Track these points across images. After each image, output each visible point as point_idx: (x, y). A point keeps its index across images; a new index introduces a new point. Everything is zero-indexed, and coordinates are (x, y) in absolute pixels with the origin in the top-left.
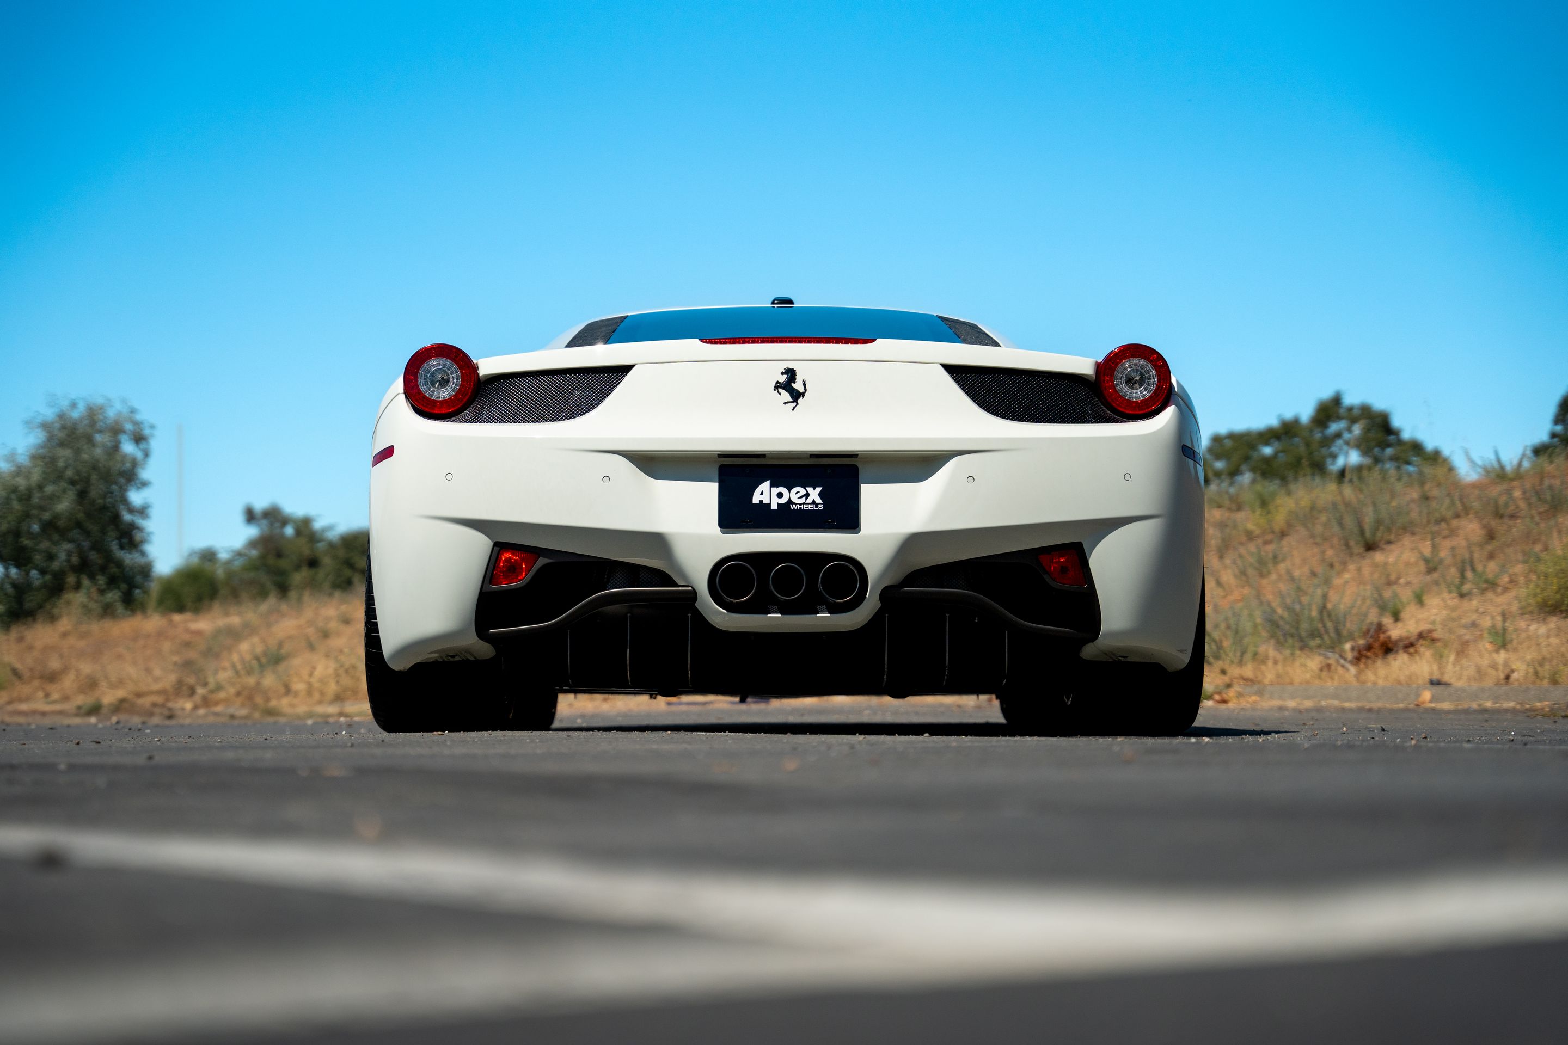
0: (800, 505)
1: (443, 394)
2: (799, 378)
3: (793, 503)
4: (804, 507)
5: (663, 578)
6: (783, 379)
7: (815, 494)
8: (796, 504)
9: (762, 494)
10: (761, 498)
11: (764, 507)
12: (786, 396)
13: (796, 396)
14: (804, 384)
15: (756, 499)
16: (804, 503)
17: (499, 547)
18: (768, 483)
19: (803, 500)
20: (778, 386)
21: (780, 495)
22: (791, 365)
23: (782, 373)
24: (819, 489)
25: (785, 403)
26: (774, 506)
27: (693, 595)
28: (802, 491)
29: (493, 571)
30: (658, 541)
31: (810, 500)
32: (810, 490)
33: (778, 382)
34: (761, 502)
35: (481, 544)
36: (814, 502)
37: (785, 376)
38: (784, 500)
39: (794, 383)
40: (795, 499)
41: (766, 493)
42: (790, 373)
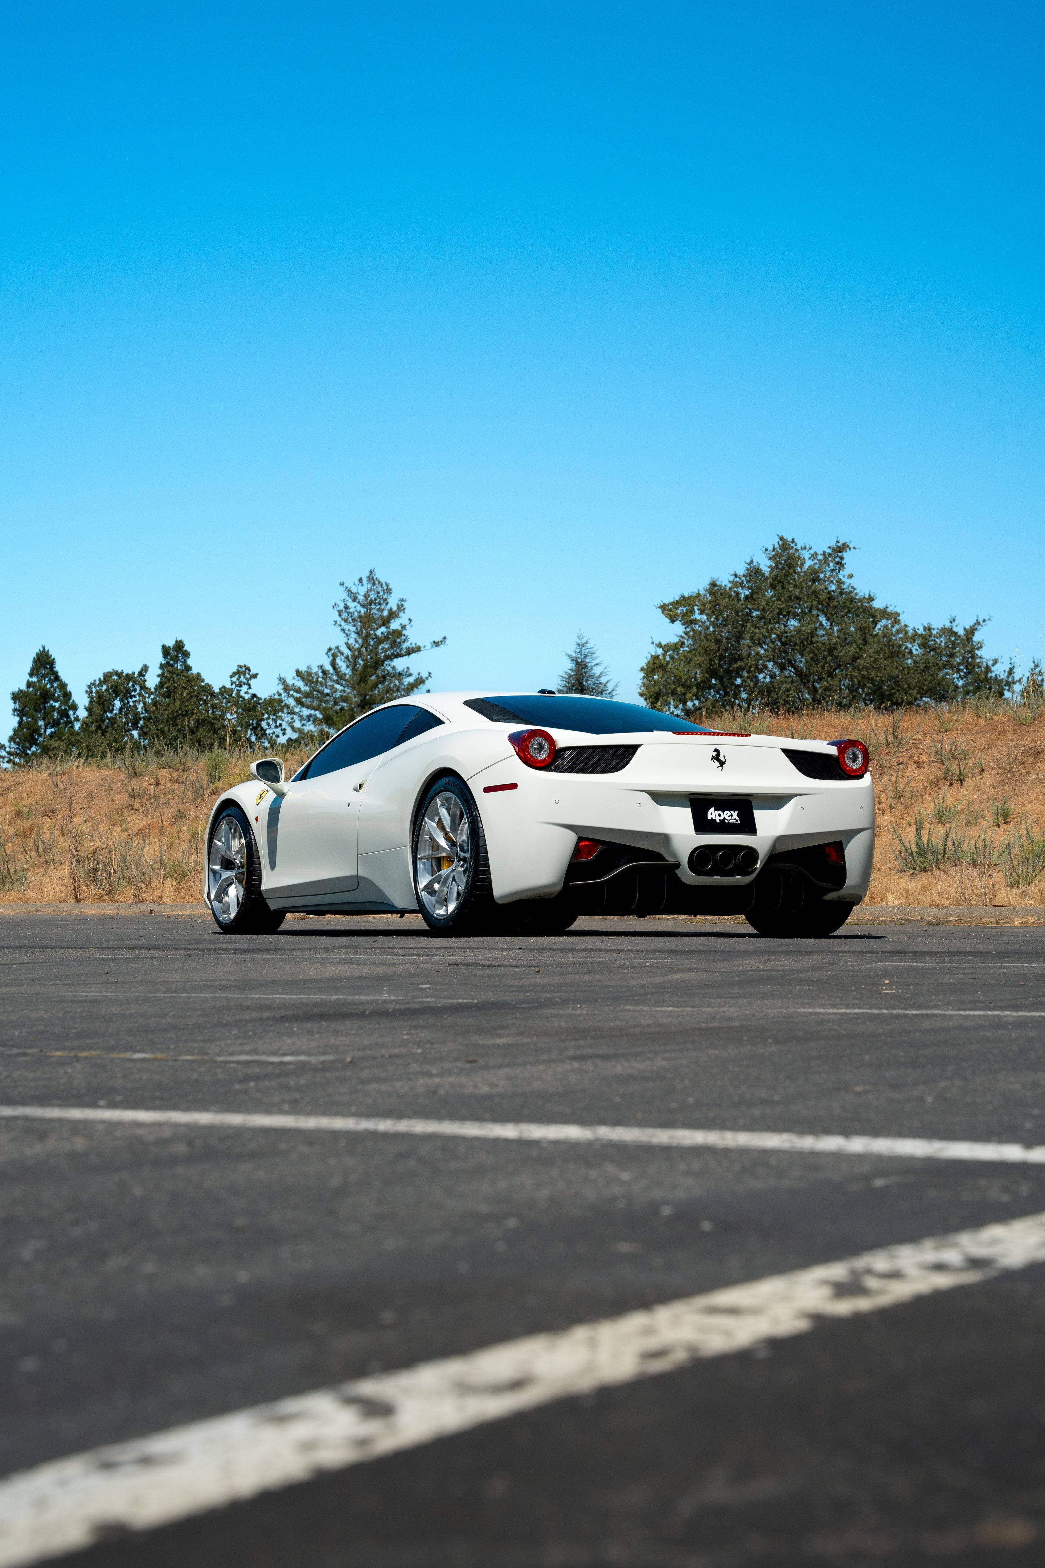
1: (540, 757)
2: (722, 754)
3: (726, 819)
4: (731, 821)
5: (659, 856)
6: (715, 754)
7: (735, 814)
8: (728, 820)
9: (711, 814)
10: (712, 816)
12: (717, 764)
13: (722, 763)
14: (725, 757)
15: (709, 817)
17: (580, 839)
18: (713, 808)
19: (730, 818)
20: (713, 758)
21: (720, 815)
22: (718, 747)
23: (714, 751)
24: (736, 812)
25: (718, 767)
26: (718, 821)
27: (678, 865)
28: (729, 814)
29: (577, 851)
30: (664, 838)
31: (733, 818)
32: (732, 812)
33: (713, 756)
34: (712, 818)
35: (571, 838)
36: (735, 819)
38: (722, 818)
39: (720, 757)
40: (727, 817)
41: (713, 813)
42: (718, 751)
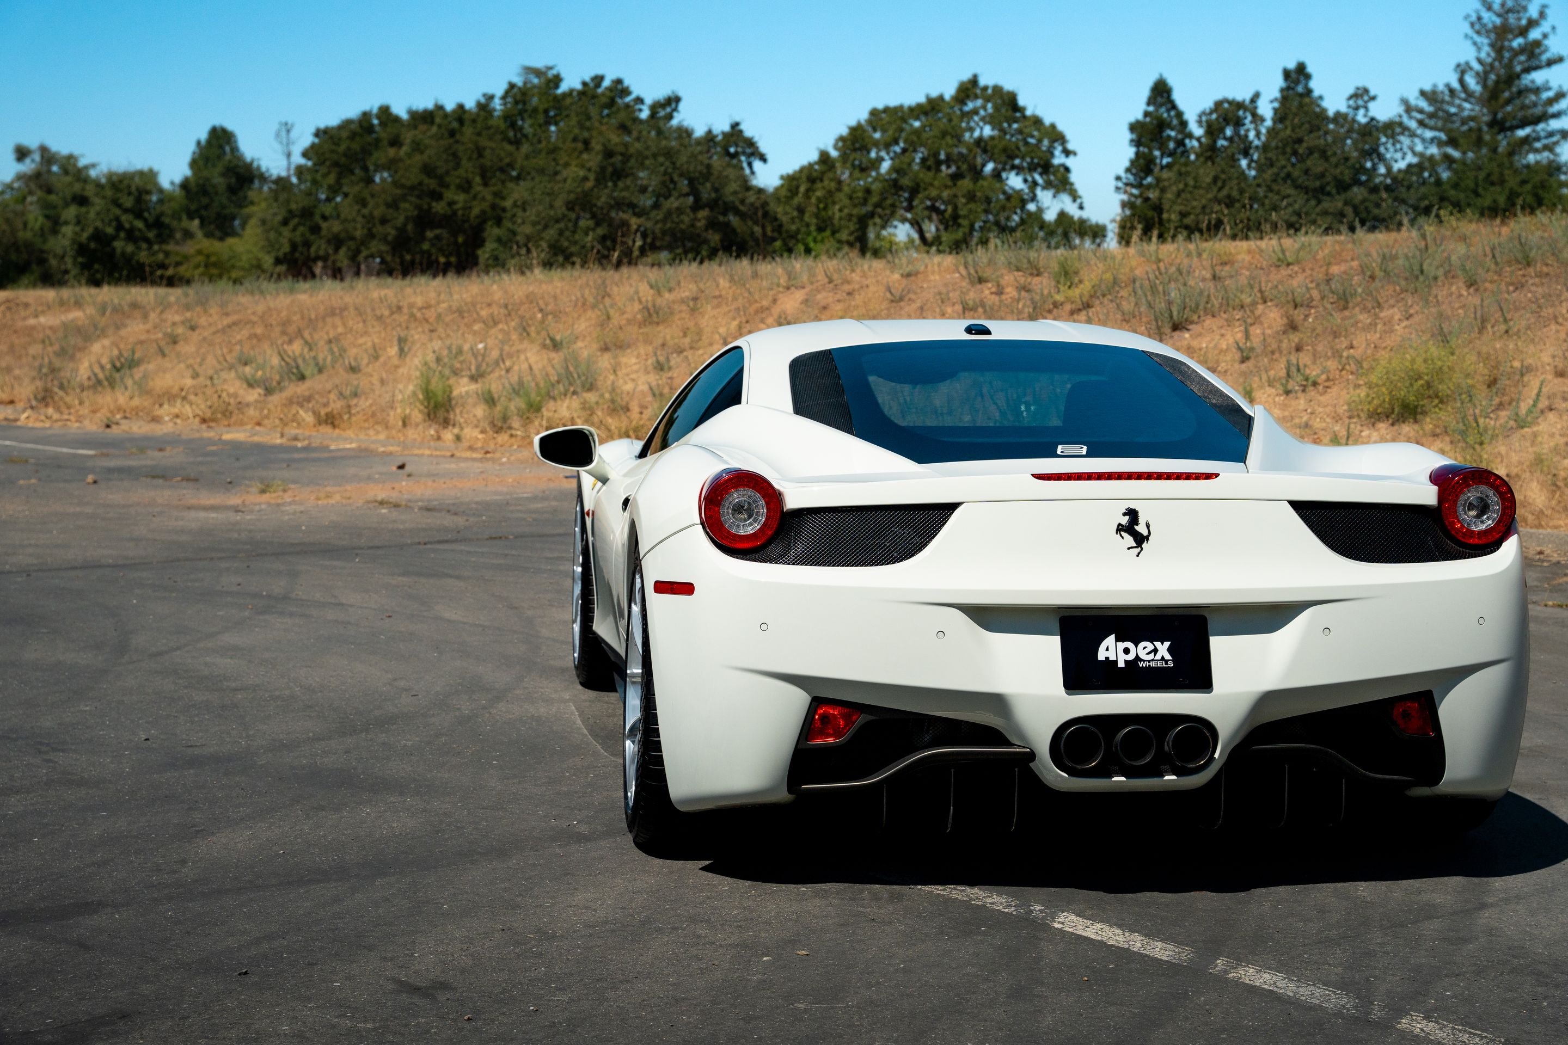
0: (1149, 661)
1: (750, 529)
2: (1142, 520)
3: (1141, 660)
4: (1153, 664)
5: (993, 736)
6: (1125, 520)
7: (1163, 649)
8: (1144, 661)
9: (1107, 649)
10: (1107, 654)
11: (1110, 664)
12: (1129, 540)
13: (1140, 540)
14: (1148, 526)
15: (1102, 656)
16: (1153, 660)
17: (817, 702)
18: (1112, 637)
19: (1151, 656)
20: (1120, 529)
21: (1127, 651)
22: (1133, 505)
23: (1124, 514)
24: (1167, 644)
25: (1129, 549)
26: (1121, 664)
27: (1032, 756)
28: (1150, 647)
29: (809, 728)
30: (998, 702)
31: (1158, 657)
32: (1158, 644)
33: (1120, 525)
34: (1107, 658)
35: (799, 699)
36: (1163, 659)
37: (1127, 518)
38: (1131, 657)
39: (1137, 525)
40: (1143, 655)
41: (1112, 648)
42: (1133, 514)
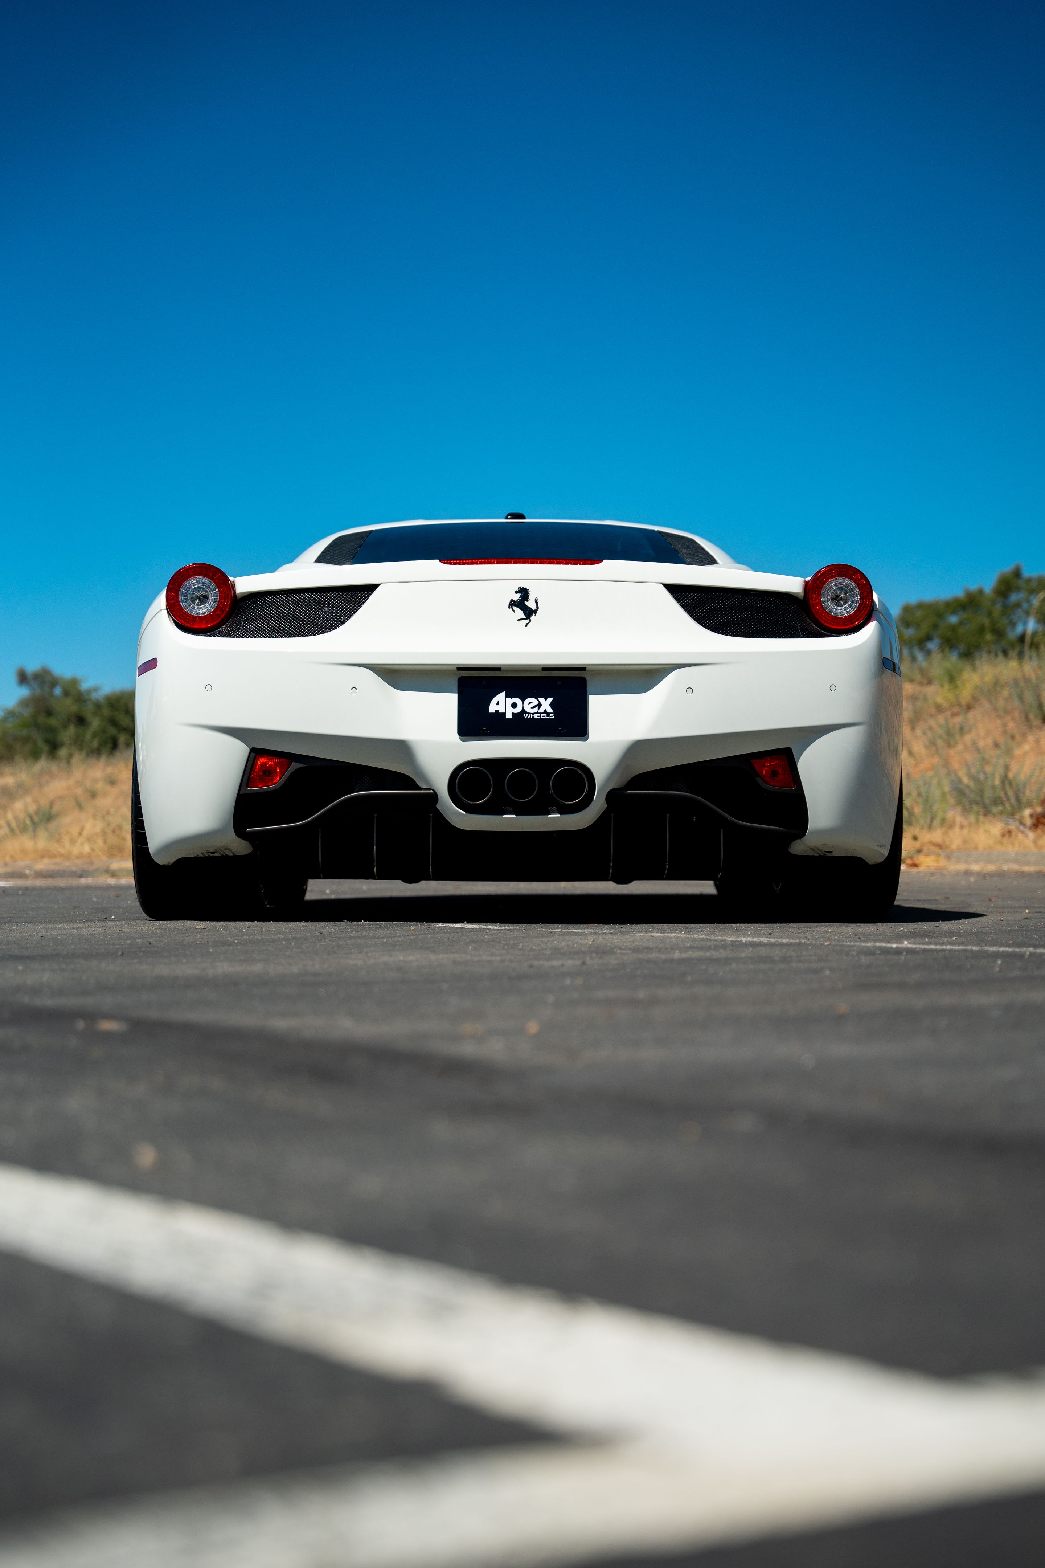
0: (533, 714)
1: (203, 610)
2: (532, 597)
3: (526, 713)
4: (536, 716)
6: (517, 597)
7: (546, 704)
8: (529, 714)
9: (498, 704)
10: (497, 708)
11: (500, 716)
12: (520, 613)
13: (529, 613)
14: (537, 602)
15: (492, 709)
16: (537, 713)
17: (255, 753)
18: (503, 694)
19: (536, 710)
20: (512, 604)
21: (514, 705)
22: (524, 585)
23: (517, 592)
24: (550, 700)
25: (519, 620)
26: (509, 716)
27: (434, 797)
28: (535, 702)
29: (249, 775)
30: (402, 748)
31: (542, 710)
32: (542, 700)
33: (512, 600)
34: (497, 711)
35: (239, 751)
36: (545, 712)
37: (519, 595)
38: (517, 710)
39: (527, 601)
40: (528, 709)
41: (502, 703)
42: (524, 592)
